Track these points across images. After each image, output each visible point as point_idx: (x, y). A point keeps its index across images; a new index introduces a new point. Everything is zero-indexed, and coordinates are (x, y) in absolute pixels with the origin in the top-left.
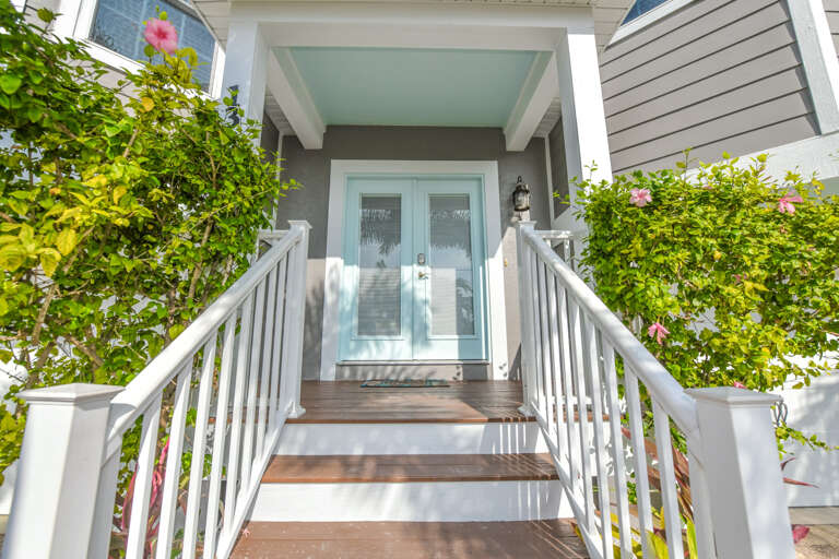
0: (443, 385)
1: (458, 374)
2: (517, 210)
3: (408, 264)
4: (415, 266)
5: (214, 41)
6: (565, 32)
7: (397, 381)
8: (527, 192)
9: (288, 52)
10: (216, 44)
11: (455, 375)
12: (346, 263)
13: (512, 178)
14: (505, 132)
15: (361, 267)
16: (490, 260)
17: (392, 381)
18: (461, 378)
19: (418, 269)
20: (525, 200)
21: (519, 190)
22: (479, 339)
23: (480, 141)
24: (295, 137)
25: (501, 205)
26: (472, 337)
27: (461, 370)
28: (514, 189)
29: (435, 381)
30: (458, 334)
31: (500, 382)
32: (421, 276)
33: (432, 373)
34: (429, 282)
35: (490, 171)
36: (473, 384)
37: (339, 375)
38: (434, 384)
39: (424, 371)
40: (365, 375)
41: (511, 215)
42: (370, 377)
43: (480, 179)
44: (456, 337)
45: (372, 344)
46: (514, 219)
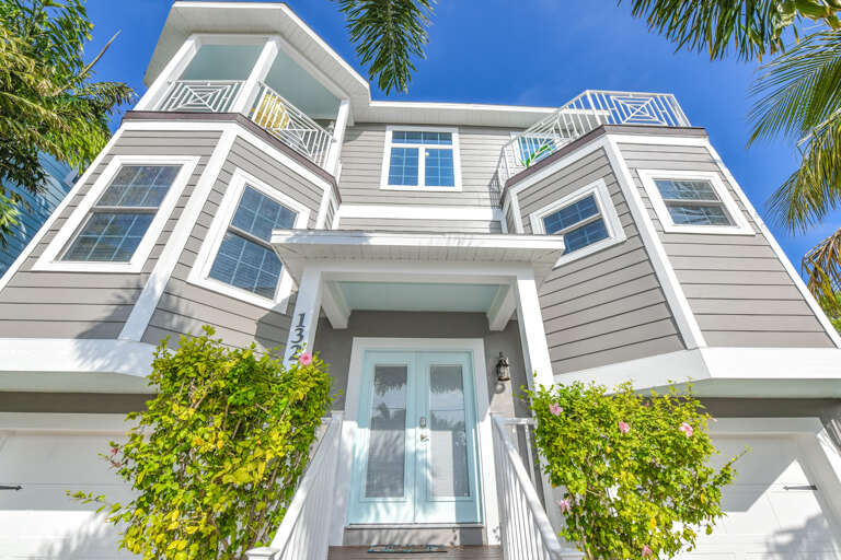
0: (442, 550)
1: (455, 538)
2: (500, 379)
3: (412, 427)
4: (418, 428)
5: (281, 264)
6: (515, 278)
7: (399, 546)
8: (507, 365)
9: (338, 285)
10: (283, 267)
11: (452, 539)
12: (359, 426)
13: (495, 353)
14: (488, 316)
15: (372, 429)
16: (481, 424)
17: (395, 546)
18: (457, 543)
19: (420, 431)
20: (506, 372)
21: (500, 364)
22: (473, 501)
23: (468, 323)
24: (327, 319)
25: (488, 375)
26: (468, 498)
27: (457, 532)
28: (497, 363)
29: (434, 546)
30: (456, 495)
31: (493, 547)
32: (422, 438)
33: (433, 537)
34: (429, 443)
35: (477, 346)
36: (469, 550)
37: (346, 540)
38: (434, 549)
39: (425, 535)
40: (370, 541)
41: (496, 384)
42: (374, 543)
43: (470, 353)
44: (453, 499)
45: (380, 506)
46: (499, 387)
